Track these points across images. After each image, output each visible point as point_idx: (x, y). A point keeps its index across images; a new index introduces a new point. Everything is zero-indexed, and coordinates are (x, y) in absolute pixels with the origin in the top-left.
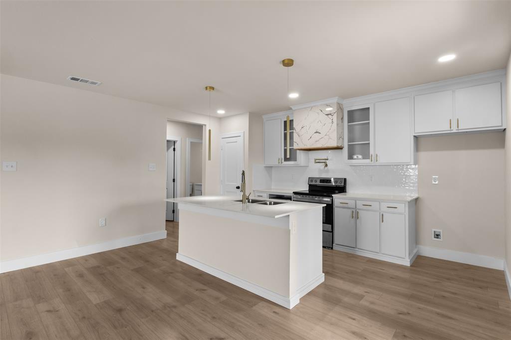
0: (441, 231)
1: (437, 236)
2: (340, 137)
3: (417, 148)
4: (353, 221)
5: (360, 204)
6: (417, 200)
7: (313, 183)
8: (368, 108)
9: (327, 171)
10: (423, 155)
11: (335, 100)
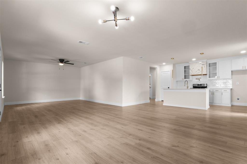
0: (239, 98)
1: (238, 99)
2: (207, 71)
3: (232, 75)
4: (212, 95)
5: (214, 90)
6: (232, 89)
7: (195, 86)
8: (216, 63)
9: (200, 82)
10: (234, 76)
11: (206, 60)
